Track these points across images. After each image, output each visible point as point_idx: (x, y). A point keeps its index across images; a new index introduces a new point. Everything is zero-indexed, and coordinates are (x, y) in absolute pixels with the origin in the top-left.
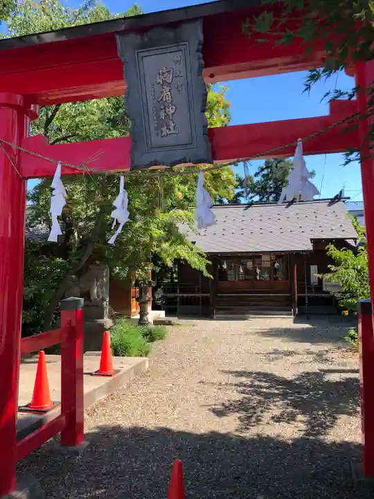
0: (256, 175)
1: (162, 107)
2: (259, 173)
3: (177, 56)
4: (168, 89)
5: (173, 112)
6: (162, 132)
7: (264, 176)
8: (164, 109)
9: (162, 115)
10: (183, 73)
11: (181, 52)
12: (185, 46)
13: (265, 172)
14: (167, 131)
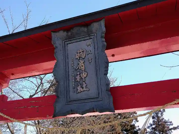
0: (148, 127)
1: (78, 73)
2: (150, 127)
3: (89, 42)
4: (82, 62)
5: (85, 76)
6: (77, 90)
7: (153, 128)
8: (80, 74)
9: (78, 78)
10: (93, 51)
11: (91, 39)
12: (94, 36)
13: (154, 126)
14: (81, 89)
